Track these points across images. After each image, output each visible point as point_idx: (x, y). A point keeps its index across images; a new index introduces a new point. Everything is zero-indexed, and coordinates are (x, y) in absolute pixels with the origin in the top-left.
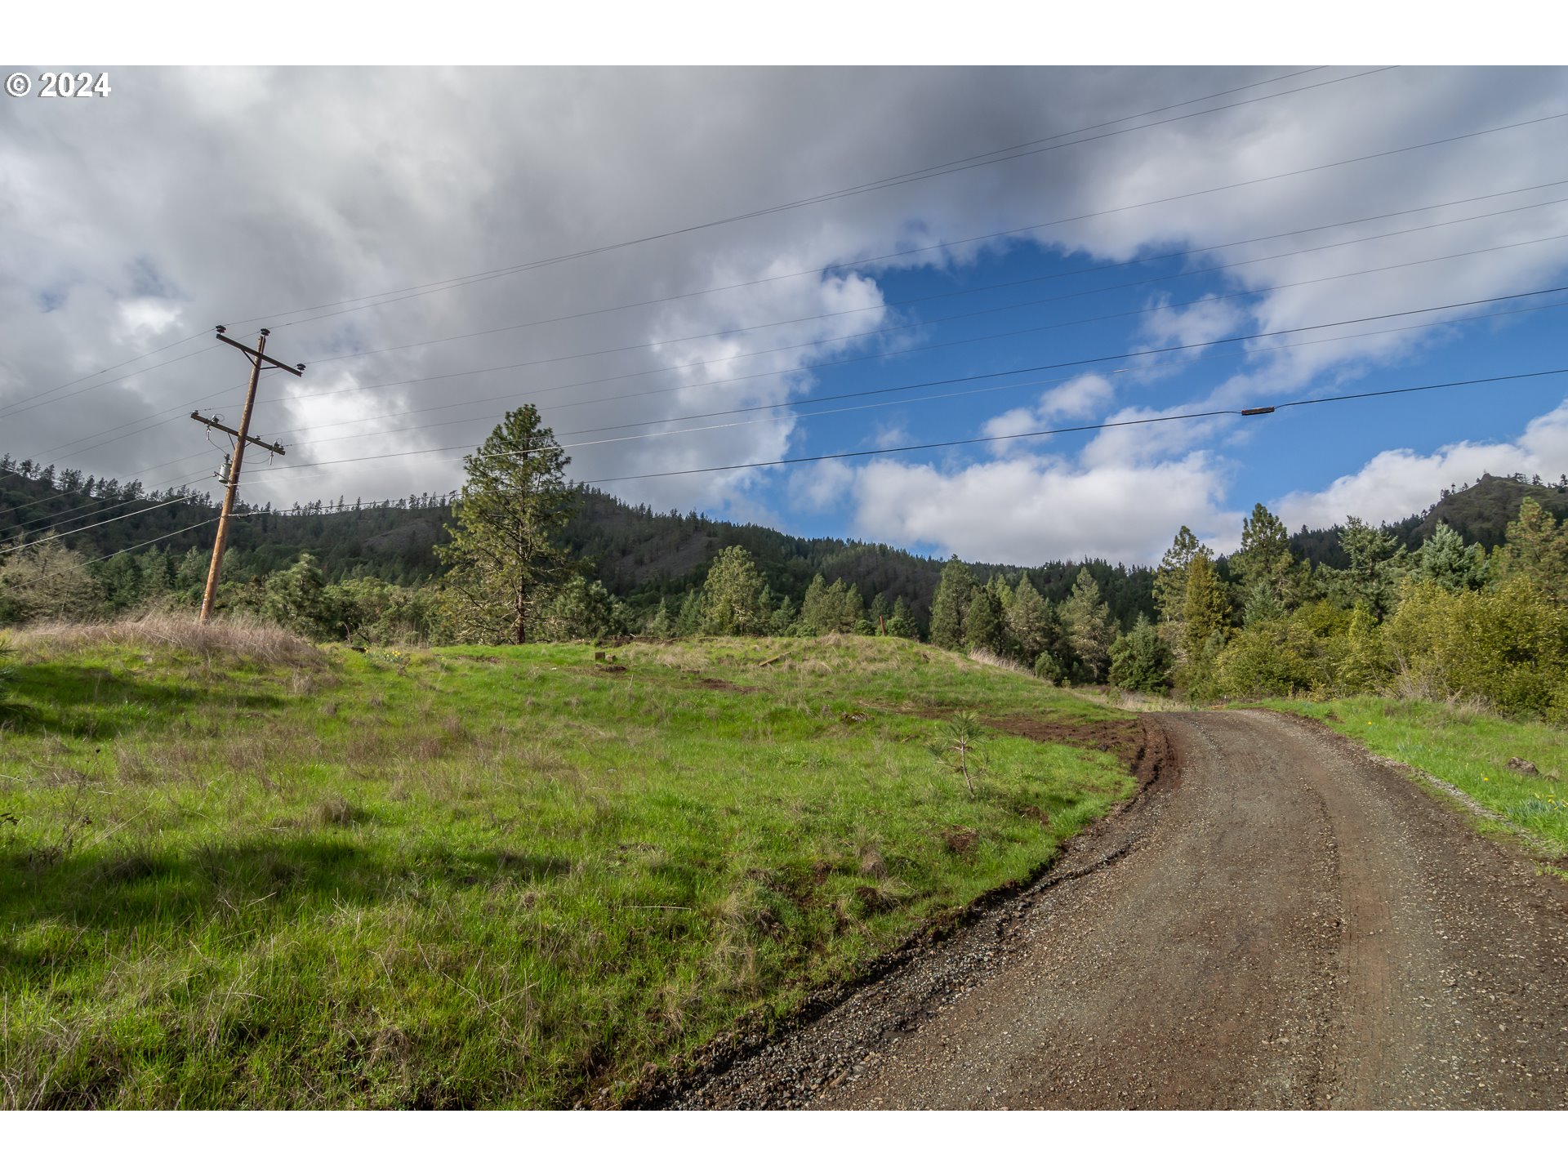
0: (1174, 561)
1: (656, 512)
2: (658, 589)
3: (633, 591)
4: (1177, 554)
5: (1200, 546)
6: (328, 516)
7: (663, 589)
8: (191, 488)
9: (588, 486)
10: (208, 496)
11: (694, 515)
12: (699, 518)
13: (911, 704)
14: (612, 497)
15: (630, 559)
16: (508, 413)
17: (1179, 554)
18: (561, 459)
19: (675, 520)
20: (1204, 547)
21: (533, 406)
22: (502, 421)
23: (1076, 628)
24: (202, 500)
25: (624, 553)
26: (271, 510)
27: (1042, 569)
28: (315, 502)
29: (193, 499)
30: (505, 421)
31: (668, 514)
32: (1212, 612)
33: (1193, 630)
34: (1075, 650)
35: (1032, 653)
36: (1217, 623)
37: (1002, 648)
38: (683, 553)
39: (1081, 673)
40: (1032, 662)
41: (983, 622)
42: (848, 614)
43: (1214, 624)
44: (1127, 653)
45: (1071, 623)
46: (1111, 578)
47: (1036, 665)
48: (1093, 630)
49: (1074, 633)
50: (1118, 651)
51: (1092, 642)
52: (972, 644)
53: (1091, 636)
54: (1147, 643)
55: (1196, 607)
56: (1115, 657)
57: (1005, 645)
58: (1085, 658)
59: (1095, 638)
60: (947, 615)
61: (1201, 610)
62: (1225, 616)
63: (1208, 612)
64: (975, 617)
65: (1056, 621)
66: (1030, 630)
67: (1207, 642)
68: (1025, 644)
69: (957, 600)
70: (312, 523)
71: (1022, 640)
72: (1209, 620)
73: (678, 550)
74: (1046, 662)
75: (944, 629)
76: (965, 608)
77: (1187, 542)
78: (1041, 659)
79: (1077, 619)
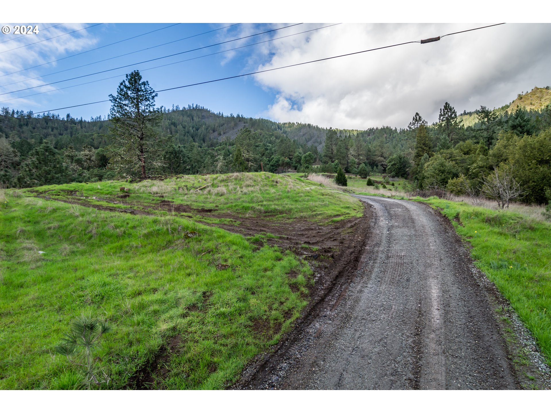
0: (412, 127)
1: (225, 115)
2: (226, 144)
3: (217, 145)
4: (414, 124)
5: (423, 120)
6: (104, 121)
7: (228, 144)
8: (52, 113)
10: (58, 116)
11: (238, 116)
12: (241, 116)
13: (252, 213)
14: (208, 110)
15: (216, 134)
16: (127, 75)
17: (415, 124)
18: (154, 94)
19: (232, 118)
20: (424, 121)
21: (138, 71)
22: (125, 78)
24: (57, 117)
25: (214, 131)
26: (83, 120)
27: (367, 131)
28: (99, 116)
29: (53, 116)
30: (126, 78)
31: (229, 116)
32: (425, 146)
33: (417, 153)
34: (376, 161)
35: (359, 164)
36: (427, 150)
37: (348, 162)
38: (235, 130)
39: (377, 170)
40: (358, 167)
41: (341, 153)
42: (292, 151)
43: (425, 151)
44: (393, 163)
45: (375, 152)
46: (392, 134)
47: (359, 168)
48: (383, 154)
49: (375, 155)
50: (390, 162)
51: (382, 158)
52: (337, 161)
53: (382, 156)
54: (401, 159)
55: (419, 145)
56: (388, 164)
57: (349, 161)
58: (379, 164)
59: (383, 157)
60: (327, 151)
61: (421, 146)
62: (429, 148)
63: (423, 147)
64: (338, 151)
65: (369, 151)
66: (359, 155)
67: (422, 158)
68: (356, 160)
69: (331, 144)
70: (99, 124)
71: (356, 159)
72: (424, 150)
73: (233, 129)
74: (362, 167)
75: (326, 156)
76: (334, 148)
77: (418, 119)
78: (361, 166)
79: (377, 150)
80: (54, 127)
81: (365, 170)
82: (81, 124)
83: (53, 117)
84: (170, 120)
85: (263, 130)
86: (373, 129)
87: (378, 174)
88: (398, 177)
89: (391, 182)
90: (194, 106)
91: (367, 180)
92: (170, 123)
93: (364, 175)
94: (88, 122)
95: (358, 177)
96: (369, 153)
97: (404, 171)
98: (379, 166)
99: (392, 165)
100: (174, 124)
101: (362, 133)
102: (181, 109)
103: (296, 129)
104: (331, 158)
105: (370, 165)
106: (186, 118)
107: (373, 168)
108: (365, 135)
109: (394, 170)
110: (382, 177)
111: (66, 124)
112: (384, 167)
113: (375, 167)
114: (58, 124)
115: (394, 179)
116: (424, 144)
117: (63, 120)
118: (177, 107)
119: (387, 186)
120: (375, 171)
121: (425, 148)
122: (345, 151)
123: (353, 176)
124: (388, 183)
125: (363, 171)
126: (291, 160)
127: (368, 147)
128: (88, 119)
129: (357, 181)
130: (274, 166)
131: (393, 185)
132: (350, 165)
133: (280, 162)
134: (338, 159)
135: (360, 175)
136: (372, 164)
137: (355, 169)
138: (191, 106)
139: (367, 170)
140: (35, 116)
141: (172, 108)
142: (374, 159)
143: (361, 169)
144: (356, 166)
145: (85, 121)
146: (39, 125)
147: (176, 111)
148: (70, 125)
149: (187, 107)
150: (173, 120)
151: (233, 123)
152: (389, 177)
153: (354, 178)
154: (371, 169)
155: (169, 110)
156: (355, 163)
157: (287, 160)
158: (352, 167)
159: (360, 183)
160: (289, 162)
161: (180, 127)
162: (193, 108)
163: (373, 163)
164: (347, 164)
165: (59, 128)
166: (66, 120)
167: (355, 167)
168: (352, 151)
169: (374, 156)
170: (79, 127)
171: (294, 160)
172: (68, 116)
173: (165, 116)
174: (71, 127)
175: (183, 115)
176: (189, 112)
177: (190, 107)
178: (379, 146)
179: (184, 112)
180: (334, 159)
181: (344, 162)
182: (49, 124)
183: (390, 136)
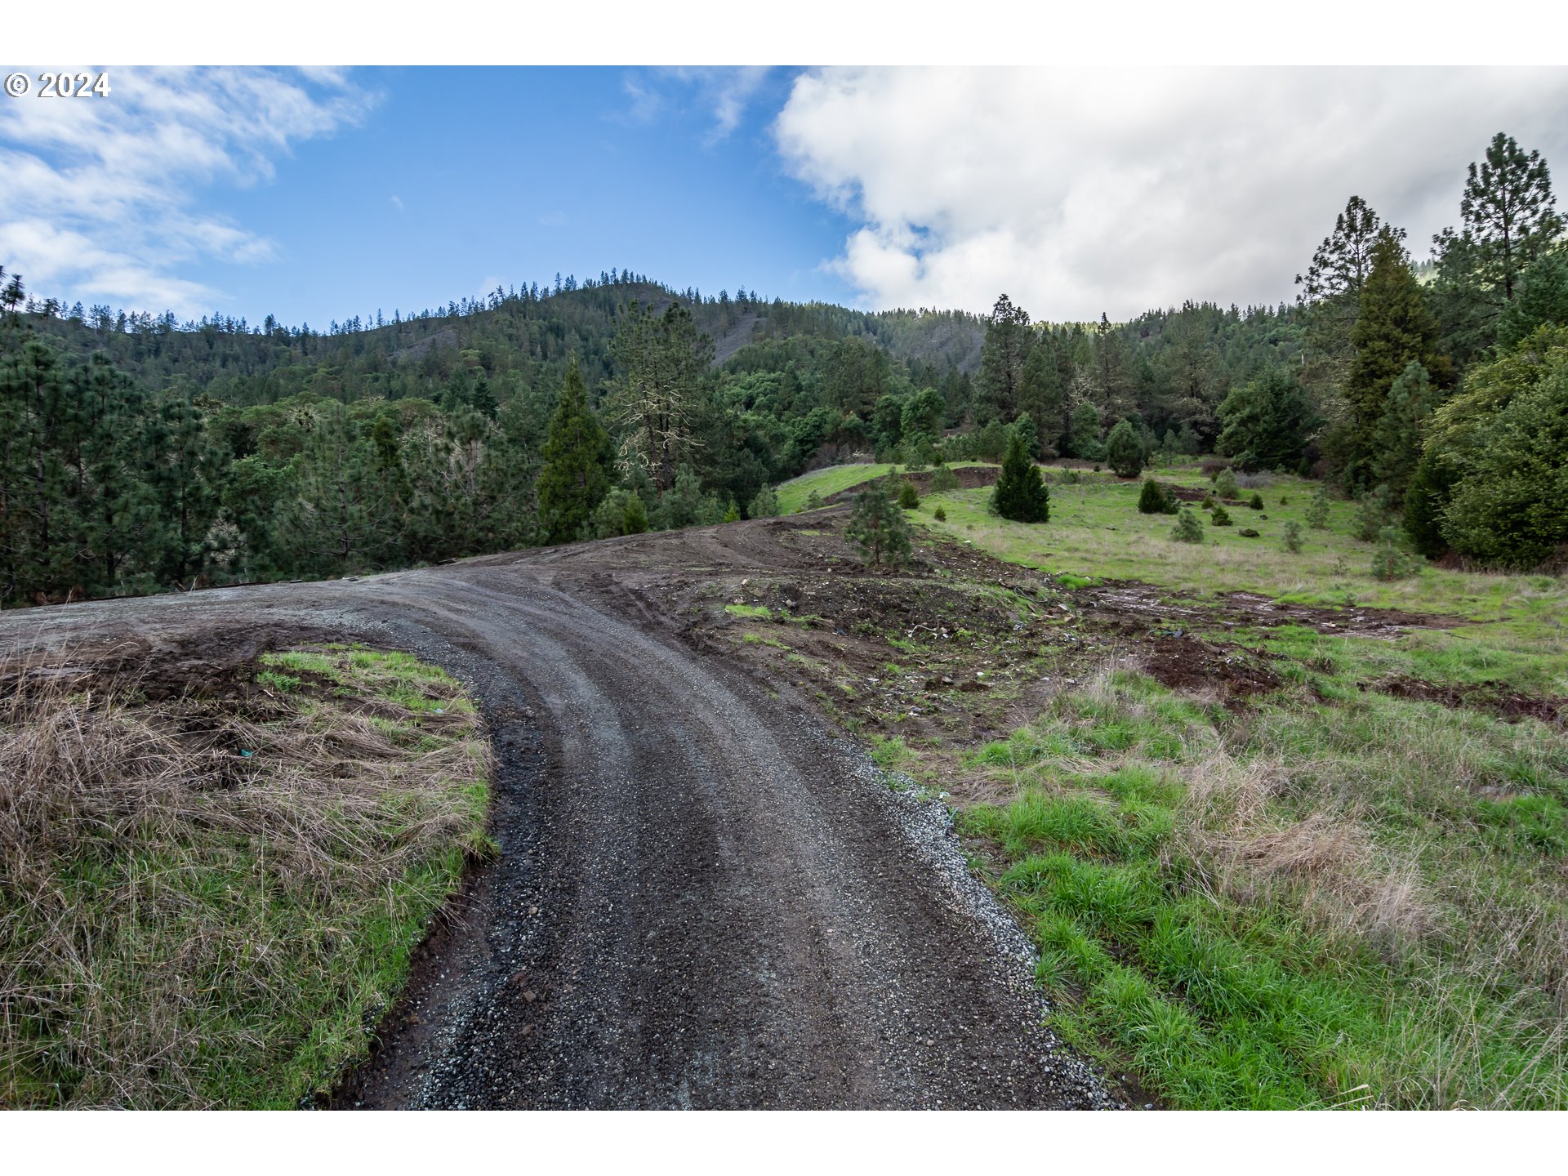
1: (704, 296)
4: (1341, 245)
5: (1383, 227)
6: (367, 333)
8: (225, 315)
9: (632, 275)
10: (244, 322)
11: (742, 296)
12: (749, 297)
14: (659, 284)
17: (1344, 244)
19: (725, 303)
20: (1388, 228)
23: (1173, 384)
24: (239, 327)
26: (310, 331)
27: (1138, 322)
28: (352, 318)
31: (718, 299)
32: (1405, 331)
33: (1367, 364)
34: (1172, 413)
35: (1110, 423)
36: (1413, 349)
37: (1067, 419)
38: (729, 339)
39: (1177, 444)
40: (1107, 434)
41: (1040, 385)
42: (869, 390)
43: (1407, 352)
44: (1246, 411)
45: (1167, 379)
46: (1221, 325)
47: (1109, 440)
48: (1197, 384)
49: (1171, 391)
50: (1232, 411)
51: (1195, 400)
52: (1025, 416)
53: (1193, 392)
54: (1278, 395)
55: (1375, 327)
56: (1227, 419)
57: (1072, 413)
58: (1185, 423)
59: (1199, 396)
60: (993, 380)
61: (1384, 330)
62: (1427, 337)
63: (1397, 332)
64: (1029, 379)
65: (1148, 378)
66: (1110, 392)
67: (1397, 383)
68: (1100, 411)
69: (1006, 357)
70: (352, 342)
71: (1098, 406)
72: (1399, 345)
73: (725, 335)
74: (1121, 435)
75: (988, 399)
76: (1018, 368)
77: (1358, 223)
78: (1115, 431)
79: (1176, 373)
80: (230, 356)
81: (1134, 446)
82: (303, 344)
83: (229, 326)
84: (544, 319)
85: (811, 332)
86: (1159, 313)
87: (1180, 457)
88: (1272, 467)
89: (1247, 494)
90: (619, 277)
91: (1139, 485)
92: (544, 329)
93: (1127, 462)
94: (325, 338)
95: (1106, 471)
96: (1148, 386)
97: (1295, 442)
98: (1185, 428)
99: (1242, 423)
100: (558, 331)
101: (1122, 329)
102: (580, 286)
103: (920, 328)
104: (1004, 405)
105: (1149, 425)
106: (592, 312)
107: (1161, 437)
108: (1132, 335)
109: (1251, 442)
110: (1199, 470)
111: (262, 344)
112: (1201, 433)
113: (1170, 432)
114: (240, 345)
115: (1255, 478)
116: (1400, 322)
117: (256, 336)
118: (570, 281)
119: (1232, 512)
120: (1170, 448)
121: (1405, 338)
122: (1057, 378)
123: (1086, 471)
124: (1230, 496)
125: (1125, 448)
126: (866, 420)
127: (1145, 366)
128: (323, 328)
129: (1096, 491)
130: (808, 442)
131: (1257, 504)
132: (1075, 427)
133: (828, 428)
134: (1029, 408)
135: (1112, 466)
136: (1157, 424)
137: (1094, 442)
138: (610, 274)
139: (1141, 444)
140: (180, 325)
141: (555, 283)
142: (1165, 406)
143: (1116, 442)
144: (1100, 431)
145: (315, 334)
146: (188, 352)
147: (567, 294)
148: (272, 348)
149: (597, 279)
150: (555, 320)
151: (723, 319)
152: (1235, 470)
153: (1087, 480)
154: (1155, 441)
155: (546, 290)
156: (1093, 421)
157: (853, 418)
158: (1084, 436)
159: (1110, 500)
160: (857, 427)
161: (572, 337)
162: (616, 281)
163: (1163, 420)
164: (1067, 427)
165: (242, 358)
166: (263, 333)
167: (1096, 437)
168: (1083, 380)
169: (1164, 392)
170: (298, 351)
171: (877, 417)
172: (270, 321)
173: (531, 307)
174: (275, 352)
175: (585, 303)
176: (601, 294)
177: (605, 278)
178: (1185, 356)
179: (589, 295)
180: (1015, 411)
181: (1052, 419)
182: (215, 350)
183: (1216, 331)
